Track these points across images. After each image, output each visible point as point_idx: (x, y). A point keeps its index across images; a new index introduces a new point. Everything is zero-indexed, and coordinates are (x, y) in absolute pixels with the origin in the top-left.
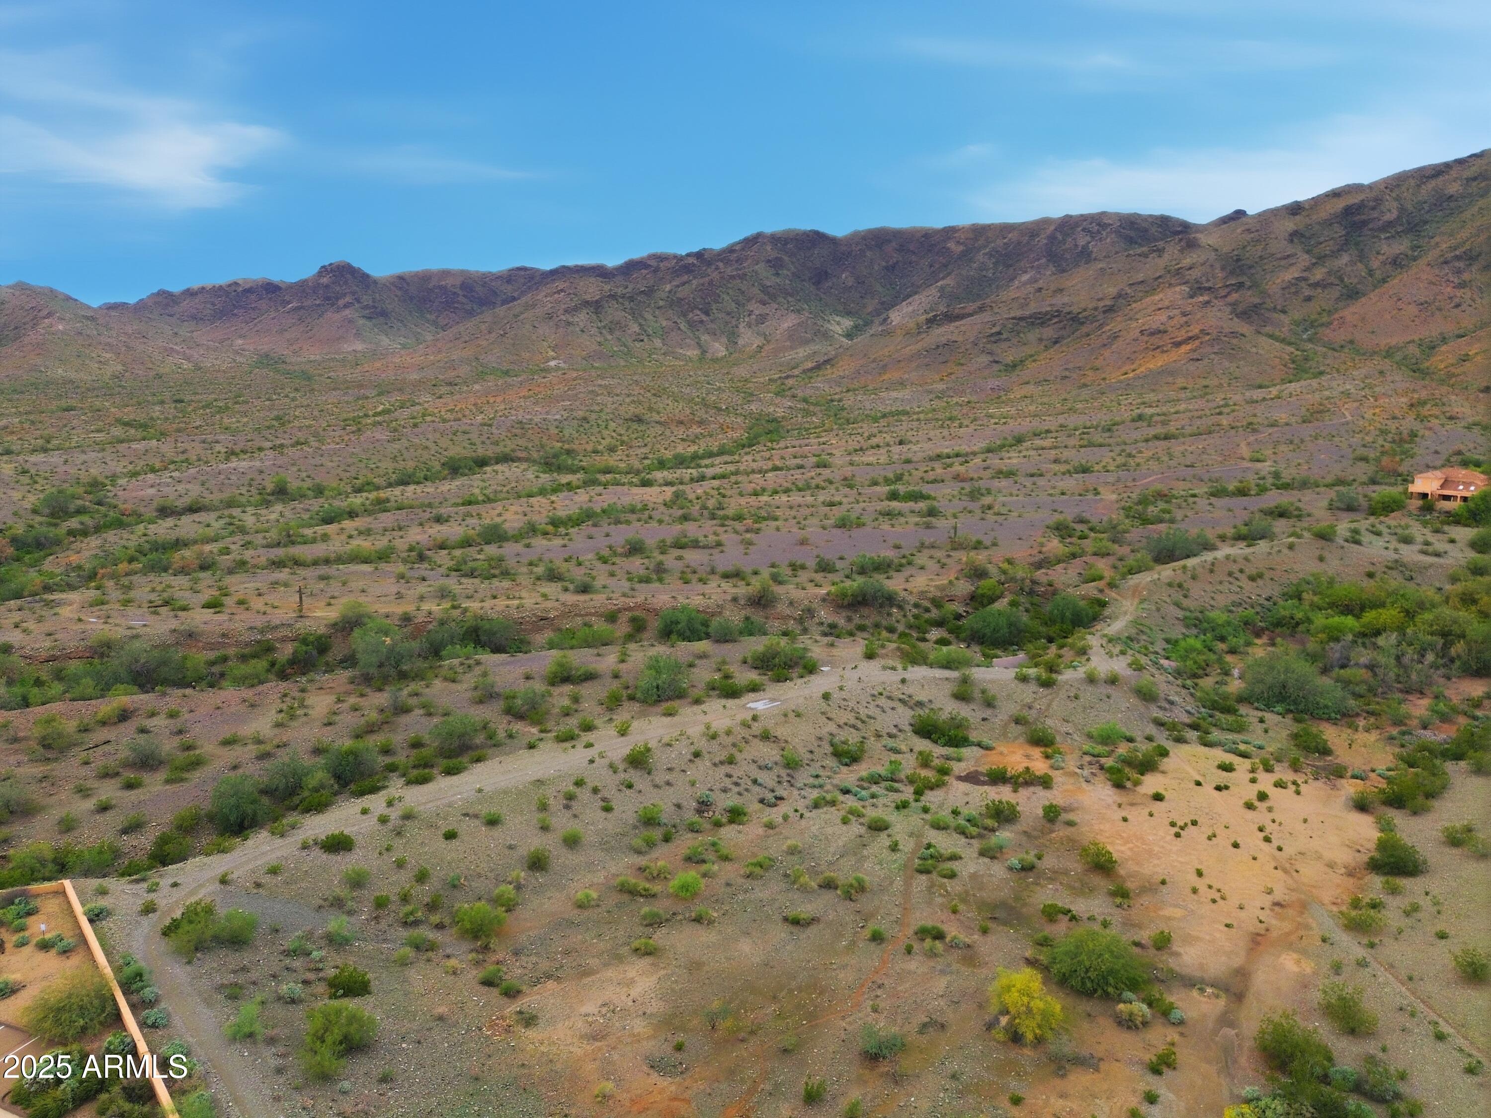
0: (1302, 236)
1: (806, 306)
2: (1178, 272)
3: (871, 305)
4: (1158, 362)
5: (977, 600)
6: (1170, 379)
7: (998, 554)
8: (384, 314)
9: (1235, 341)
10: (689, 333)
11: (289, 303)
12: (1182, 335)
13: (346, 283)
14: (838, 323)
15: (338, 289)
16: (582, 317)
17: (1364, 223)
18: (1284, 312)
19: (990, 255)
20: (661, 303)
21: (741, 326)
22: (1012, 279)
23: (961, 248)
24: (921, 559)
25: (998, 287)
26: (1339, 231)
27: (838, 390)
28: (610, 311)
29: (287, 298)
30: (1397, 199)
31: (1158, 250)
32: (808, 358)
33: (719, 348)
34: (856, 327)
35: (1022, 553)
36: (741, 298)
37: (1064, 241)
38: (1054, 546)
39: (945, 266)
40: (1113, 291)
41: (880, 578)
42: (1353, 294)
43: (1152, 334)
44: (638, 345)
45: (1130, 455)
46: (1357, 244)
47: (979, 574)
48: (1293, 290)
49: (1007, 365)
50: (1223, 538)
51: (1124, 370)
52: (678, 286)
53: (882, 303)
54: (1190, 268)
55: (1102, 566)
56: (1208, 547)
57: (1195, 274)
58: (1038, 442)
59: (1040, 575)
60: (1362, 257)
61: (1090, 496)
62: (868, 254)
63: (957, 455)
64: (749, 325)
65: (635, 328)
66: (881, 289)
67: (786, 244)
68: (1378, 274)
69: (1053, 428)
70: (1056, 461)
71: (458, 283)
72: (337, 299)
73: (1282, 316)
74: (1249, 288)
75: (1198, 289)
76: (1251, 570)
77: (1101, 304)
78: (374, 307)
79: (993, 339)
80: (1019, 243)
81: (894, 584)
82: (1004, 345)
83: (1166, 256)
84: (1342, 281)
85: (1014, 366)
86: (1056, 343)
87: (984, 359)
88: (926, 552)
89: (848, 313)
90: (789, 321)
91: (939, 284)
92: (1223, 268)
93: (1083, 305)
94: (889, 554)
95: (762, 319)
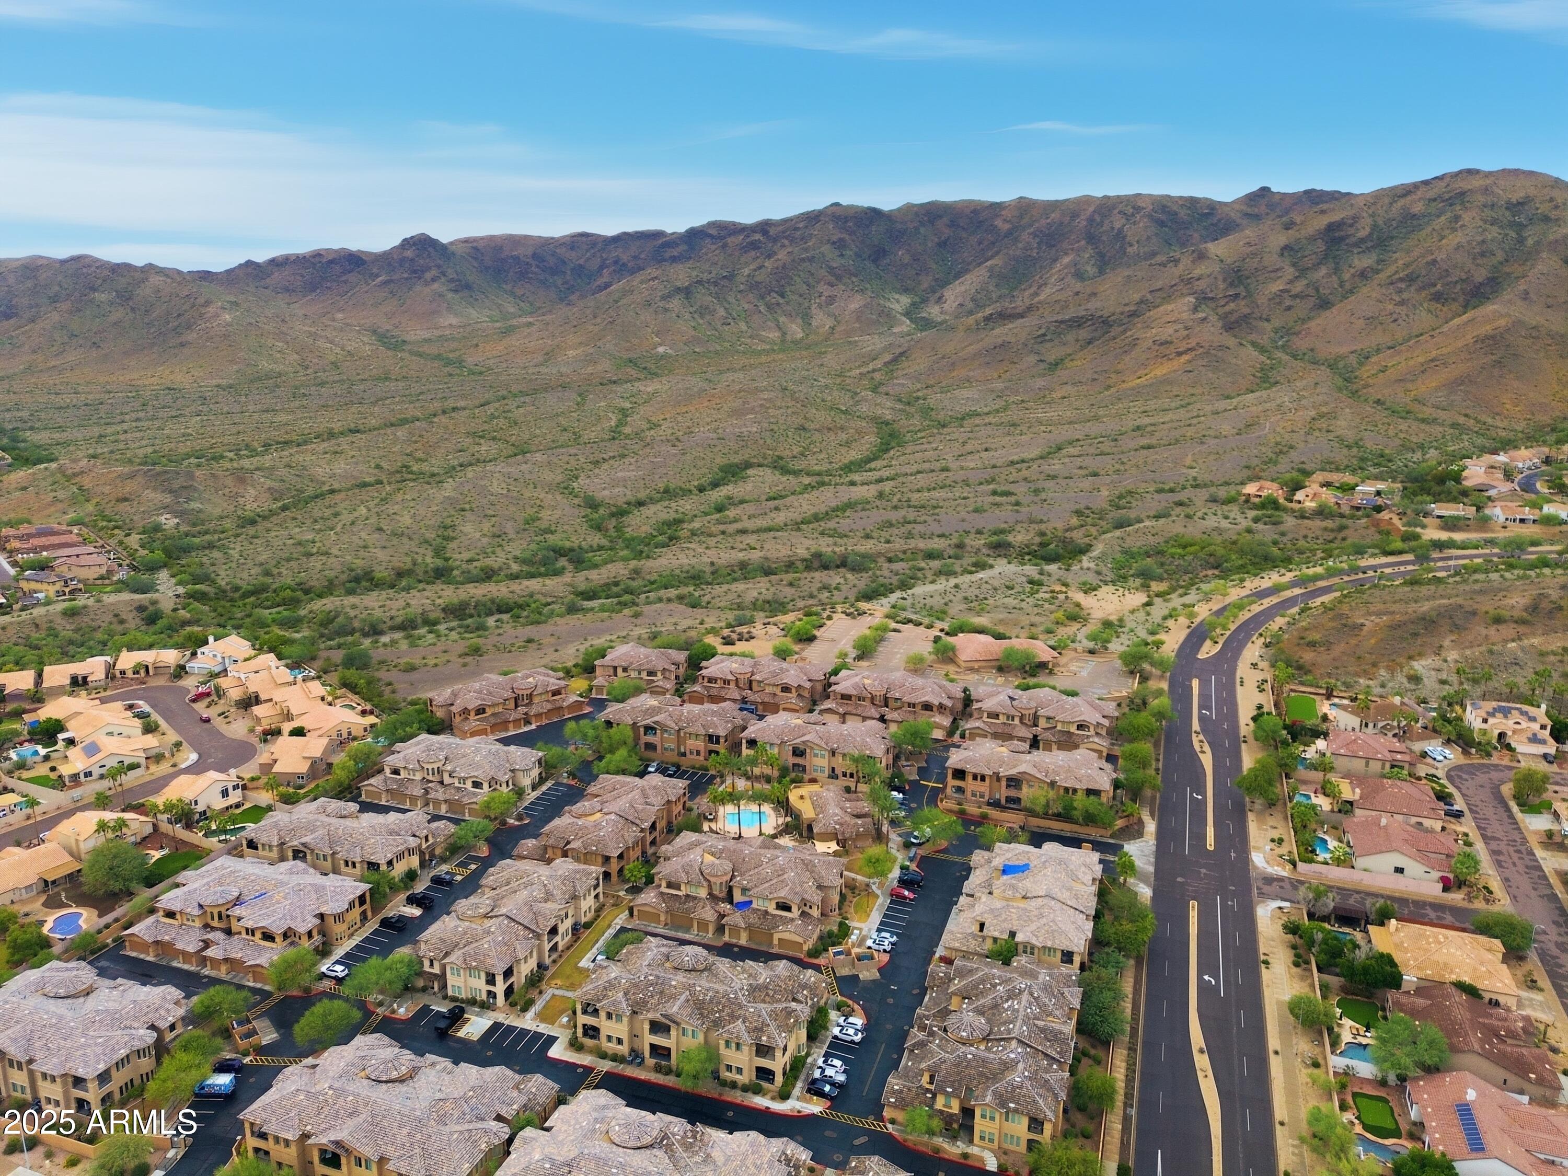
0: (1292, 249)
1: (868, 286)
2: (1189, 282)
3: (926, 282)
4: (1161, 370)
5: (1043, 545)
6: (1169, 388)
7: (1050, 526)
8: (468, 287)
9: (1220, 354)
10: (769, 316)
11: (377, 276)
12: (1183, 347)
13: (429, 256)
14: (898, 302)
15: (422, 262)
16: (675, 303)
17: (1342, 239)
18: (1268, 320)
19: (1035, 235)
20: (742, 287)
21: (813, 307)
22: (1055, 260)
23: (1007, 226)
24: (1018, 528)
25: (1041, 267)
26: (1321, 246)
27: (919, 386)
28: (699, 296)
29: (375, 271)
30: (1373, 215)
31: (1175, 261)
32: (885, 349)
33: (796, 330)
34: (913, 304)
35: (1060, 525)
36: (811, 280)
37: (1101, 224)
38: (1075, 521)
39: (993, 243)
40: (1136, 297)
41: (1002, 536)
42: (1324, 304)
43: (1162, 344)
44: (726, 328)
45: (1123, 463)
46: (1334, 258)
47: (1043, 534)
48: (1278, 300)
49: (1051, 364)
50: (1148, 517)
51: (1138, 374)
52: (755, 270)
53: (936, 280)
54: (1198, 279)
55: (1093, 531)
56: (1140, 521)
57: (1202, 285)
58: (1072, 450)
59: (1068, 535)
60: (1337, 270)
61: (1095, 493)
62: (922, 230)
63: (1023, 461)
64: (820, 306)
65: (721, 312)
66: (934, 266)
67: (846, 222)
68: (1348, 286)
69: (1081, 437)
70: (1081, 468)
71: (530, 252)
72: (423, 272)
73: (1266, 324)
74: (1245, 297)
75: (1203, 299)
76: (1154, 532)
77: (1127, 309)
78: (459, 280)
79: (1039, 340)
80: (1061, 223)
81: (1010, 538)
82: (1048, 345)
83: (1181, 267)
84: (1317, 290)
85: (1057, 364)
86: (1089, 343)
87: (1032, 359)
88: (1020, 525)
89: (906, 290)
90: (856, 302)
91: (989, 263)
92: (1224, 280)
93: (1112, 310)
94: (1003, 526)
95: (831, 300)
